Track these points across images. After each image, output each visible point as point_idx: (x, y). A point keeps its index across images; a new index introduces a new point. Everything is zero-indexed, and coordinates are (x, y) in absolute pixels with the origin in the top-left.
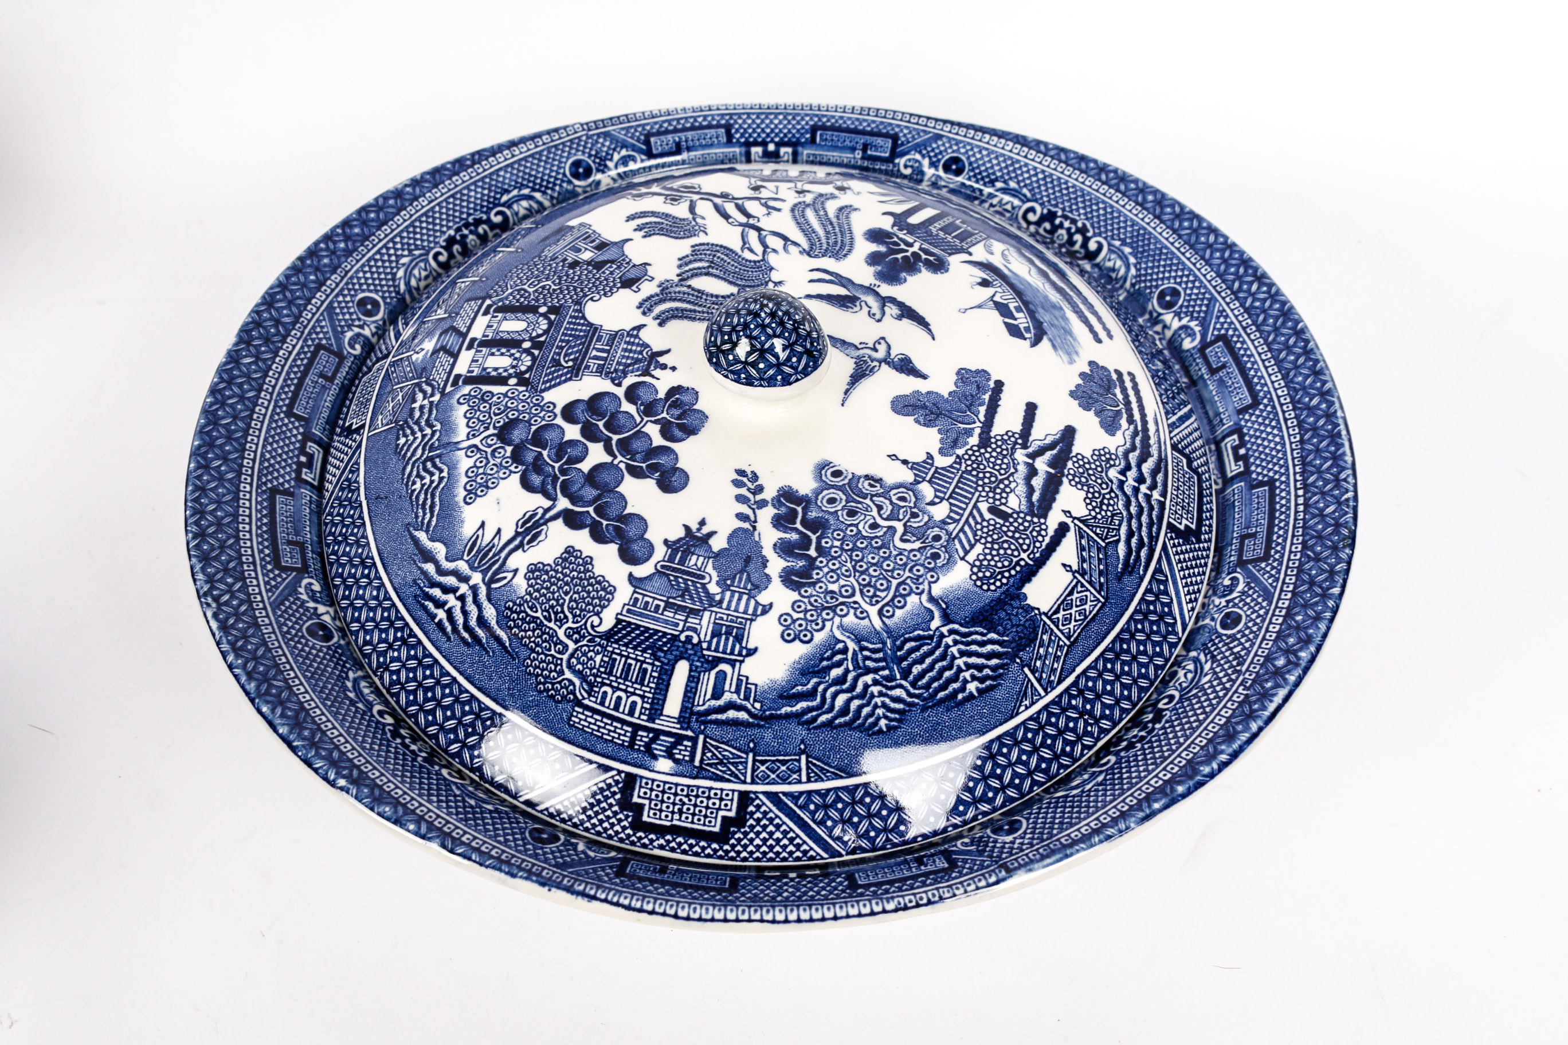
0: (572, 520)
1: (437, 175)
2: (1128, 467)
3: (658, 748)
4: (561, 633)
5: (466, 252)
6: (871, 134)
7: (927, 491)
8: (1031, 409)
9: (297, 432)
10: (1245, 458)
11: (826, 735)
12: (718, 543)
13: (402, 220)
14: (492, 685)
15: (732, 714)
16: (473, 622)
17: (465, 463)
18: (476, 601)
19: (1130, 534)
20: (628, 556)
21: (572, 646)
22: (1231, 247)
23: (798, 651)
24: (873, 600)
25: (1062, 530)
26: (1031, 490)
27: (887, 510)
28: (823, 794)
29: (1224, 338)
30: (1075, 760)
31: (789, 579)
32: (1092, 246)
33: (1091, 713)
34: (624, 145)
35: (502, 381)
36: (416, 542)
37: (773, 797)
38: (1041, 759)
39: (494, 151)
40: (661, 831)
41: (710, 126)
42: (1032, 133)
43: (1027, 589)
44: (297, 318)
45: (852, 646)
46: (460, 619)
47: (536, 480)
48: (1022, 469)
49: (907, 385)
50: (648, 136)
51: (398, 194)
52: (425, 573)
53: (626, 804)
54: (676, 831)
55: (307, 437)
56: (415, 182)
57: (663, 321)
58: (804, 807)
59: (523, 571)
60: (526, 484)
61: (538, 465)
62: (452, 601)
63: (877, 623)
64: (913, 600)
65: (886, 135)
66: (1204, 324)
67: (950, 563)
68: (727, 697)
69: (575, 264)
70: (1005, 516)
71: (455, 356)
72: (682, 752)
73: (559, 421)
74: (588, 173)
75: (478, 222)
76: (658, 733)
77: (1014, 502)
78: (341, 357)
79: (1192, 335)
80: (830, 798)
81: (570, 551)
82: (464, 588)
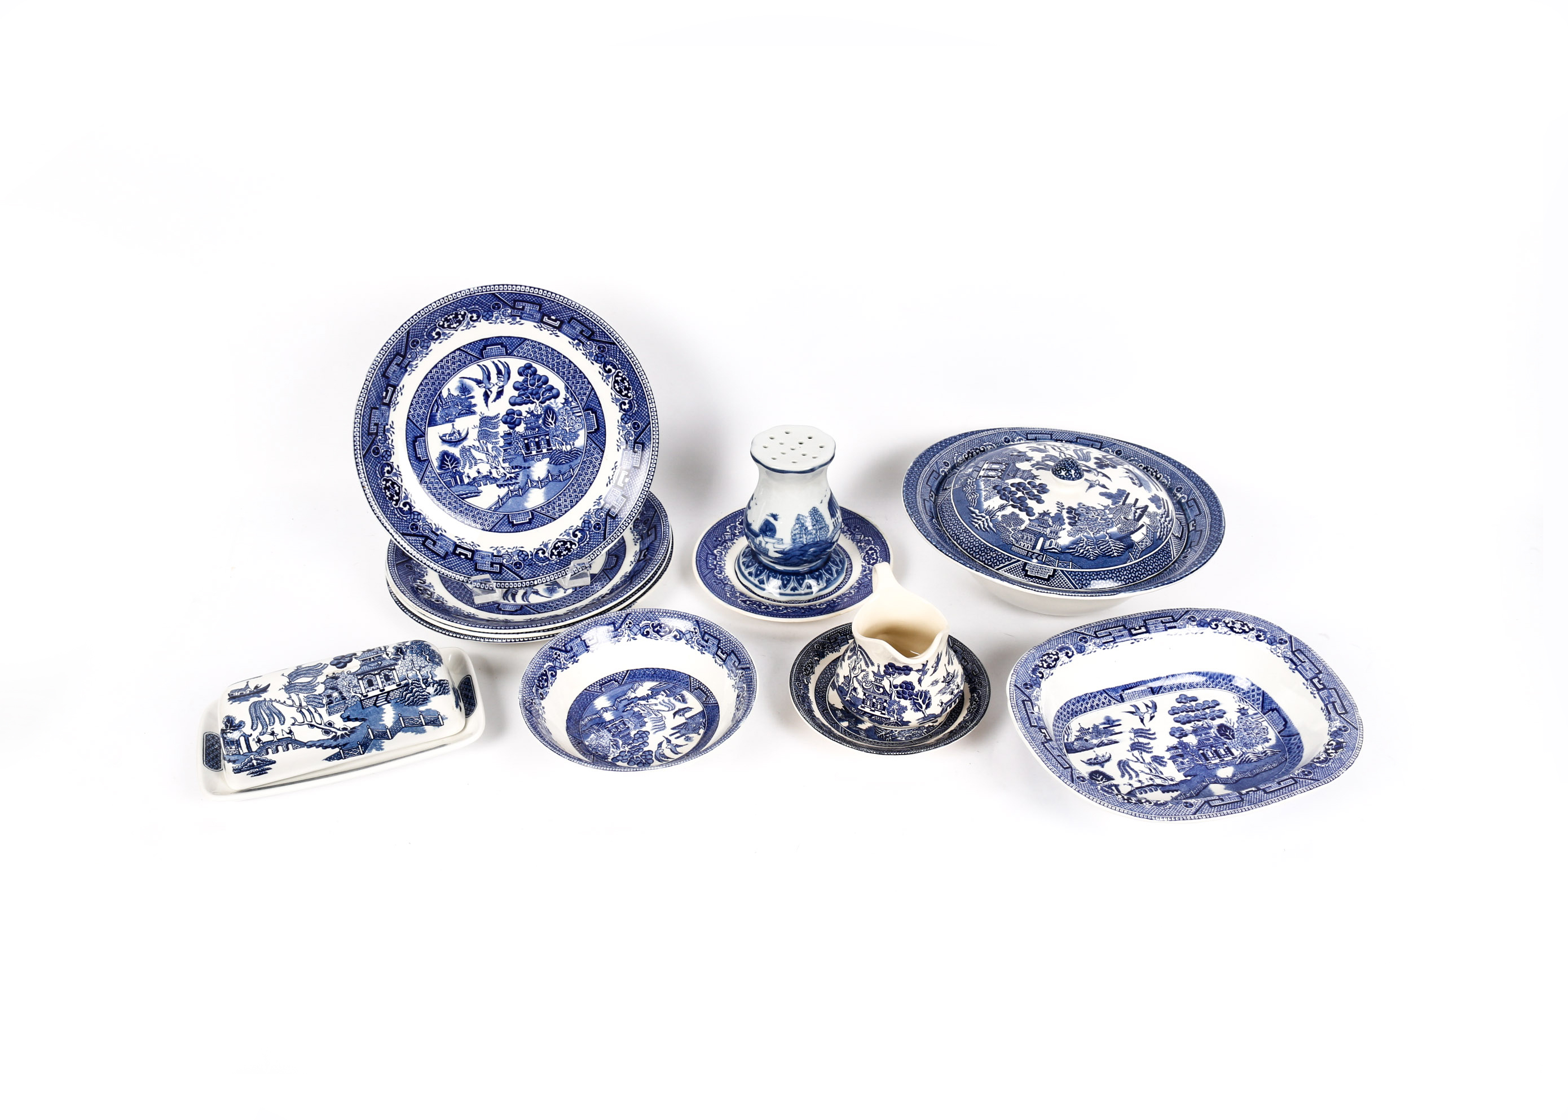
0: (1013, 506)
1: (966, 435)
2: (1162, 517)
3: (1034, 557)
4: (1010, 529)
5: (972, 456)
6: (1095, 441)
7: (1107, 512)
8: (1137, 500)
9: (929, 489)
10: (1195, 526)
11: (1077, 558)
12: (1052, 515)
13: (956, 444)
14: (990, 541)
15: (1053, 550)
16: (986, 527)
17: (984, 493)
18: (987, 522)
19: (1161, 531)
20: (1028, 514)
21: (1013, 532)
22: (1199, 477)
23: (1072, 539)
24: (1091, 531)
25: (1142, 526)
26: (1135, 516)
27: (1097, 514)
28: (1075, 572)
29: (1194, 499)
30: (1141, 579)
31: (1070, 524)
32: (1158, 476)
33: (1146, 569)
34: (1020, 435)
35: (994, 477)
36: (970, 510)
37: (1062, 571)
38: (1132, 576)
39: (982, 431)
40: (1032, 577)
41: (1046, 434)
42: (1143, 445)
43: (1132, 536)
44: (928, 463)
45: (1085, 540)
46: (982, 526)
47: (1004, 498)
48: (1133, 511)
49: (1104, 490)
50: (1027, 434)
51: (955, 437)
52: (973, 517)
53: (1024, 569)
54: (1036, 577)
55: (931, 491)
56: (960, 435)
57: (1037, 469)
58: (1070, 575)
59: (1000, 516)
60: (1001, 498)
61: (1004, 495)
62: (980, 522)
63: (1092, 536)
64: (1102, 533)
65: (1099, 442)
66: (1188, 496)
67: (1112, 527)
68: (1052, 546)
69: (1012, 455)
70: (1128, 520)
71: (979, 472)
72: (1040, 558)
73: (1010, 486)
74: (1009, 442)
75: (977, 449)
76: (1034, 553)
77: (1131, 517)
78: (939, 475)
79: (1185, 498)
80: (1077, 573)
81: (1013, 512)
82: (983, 519)
